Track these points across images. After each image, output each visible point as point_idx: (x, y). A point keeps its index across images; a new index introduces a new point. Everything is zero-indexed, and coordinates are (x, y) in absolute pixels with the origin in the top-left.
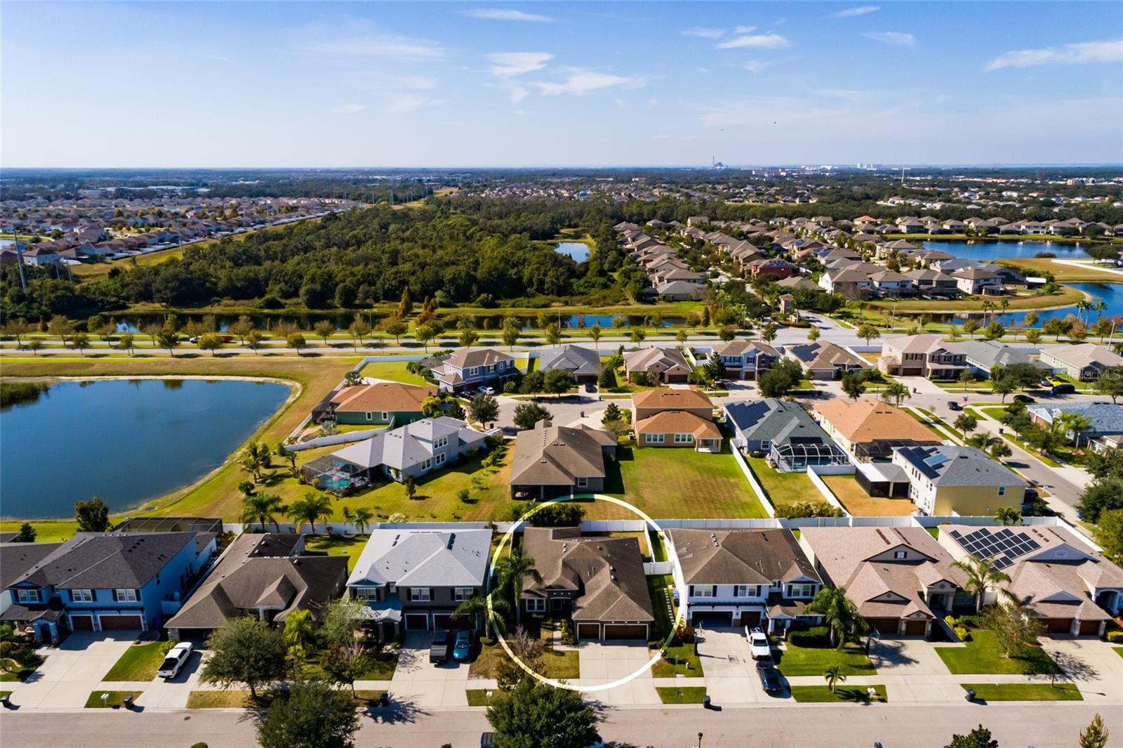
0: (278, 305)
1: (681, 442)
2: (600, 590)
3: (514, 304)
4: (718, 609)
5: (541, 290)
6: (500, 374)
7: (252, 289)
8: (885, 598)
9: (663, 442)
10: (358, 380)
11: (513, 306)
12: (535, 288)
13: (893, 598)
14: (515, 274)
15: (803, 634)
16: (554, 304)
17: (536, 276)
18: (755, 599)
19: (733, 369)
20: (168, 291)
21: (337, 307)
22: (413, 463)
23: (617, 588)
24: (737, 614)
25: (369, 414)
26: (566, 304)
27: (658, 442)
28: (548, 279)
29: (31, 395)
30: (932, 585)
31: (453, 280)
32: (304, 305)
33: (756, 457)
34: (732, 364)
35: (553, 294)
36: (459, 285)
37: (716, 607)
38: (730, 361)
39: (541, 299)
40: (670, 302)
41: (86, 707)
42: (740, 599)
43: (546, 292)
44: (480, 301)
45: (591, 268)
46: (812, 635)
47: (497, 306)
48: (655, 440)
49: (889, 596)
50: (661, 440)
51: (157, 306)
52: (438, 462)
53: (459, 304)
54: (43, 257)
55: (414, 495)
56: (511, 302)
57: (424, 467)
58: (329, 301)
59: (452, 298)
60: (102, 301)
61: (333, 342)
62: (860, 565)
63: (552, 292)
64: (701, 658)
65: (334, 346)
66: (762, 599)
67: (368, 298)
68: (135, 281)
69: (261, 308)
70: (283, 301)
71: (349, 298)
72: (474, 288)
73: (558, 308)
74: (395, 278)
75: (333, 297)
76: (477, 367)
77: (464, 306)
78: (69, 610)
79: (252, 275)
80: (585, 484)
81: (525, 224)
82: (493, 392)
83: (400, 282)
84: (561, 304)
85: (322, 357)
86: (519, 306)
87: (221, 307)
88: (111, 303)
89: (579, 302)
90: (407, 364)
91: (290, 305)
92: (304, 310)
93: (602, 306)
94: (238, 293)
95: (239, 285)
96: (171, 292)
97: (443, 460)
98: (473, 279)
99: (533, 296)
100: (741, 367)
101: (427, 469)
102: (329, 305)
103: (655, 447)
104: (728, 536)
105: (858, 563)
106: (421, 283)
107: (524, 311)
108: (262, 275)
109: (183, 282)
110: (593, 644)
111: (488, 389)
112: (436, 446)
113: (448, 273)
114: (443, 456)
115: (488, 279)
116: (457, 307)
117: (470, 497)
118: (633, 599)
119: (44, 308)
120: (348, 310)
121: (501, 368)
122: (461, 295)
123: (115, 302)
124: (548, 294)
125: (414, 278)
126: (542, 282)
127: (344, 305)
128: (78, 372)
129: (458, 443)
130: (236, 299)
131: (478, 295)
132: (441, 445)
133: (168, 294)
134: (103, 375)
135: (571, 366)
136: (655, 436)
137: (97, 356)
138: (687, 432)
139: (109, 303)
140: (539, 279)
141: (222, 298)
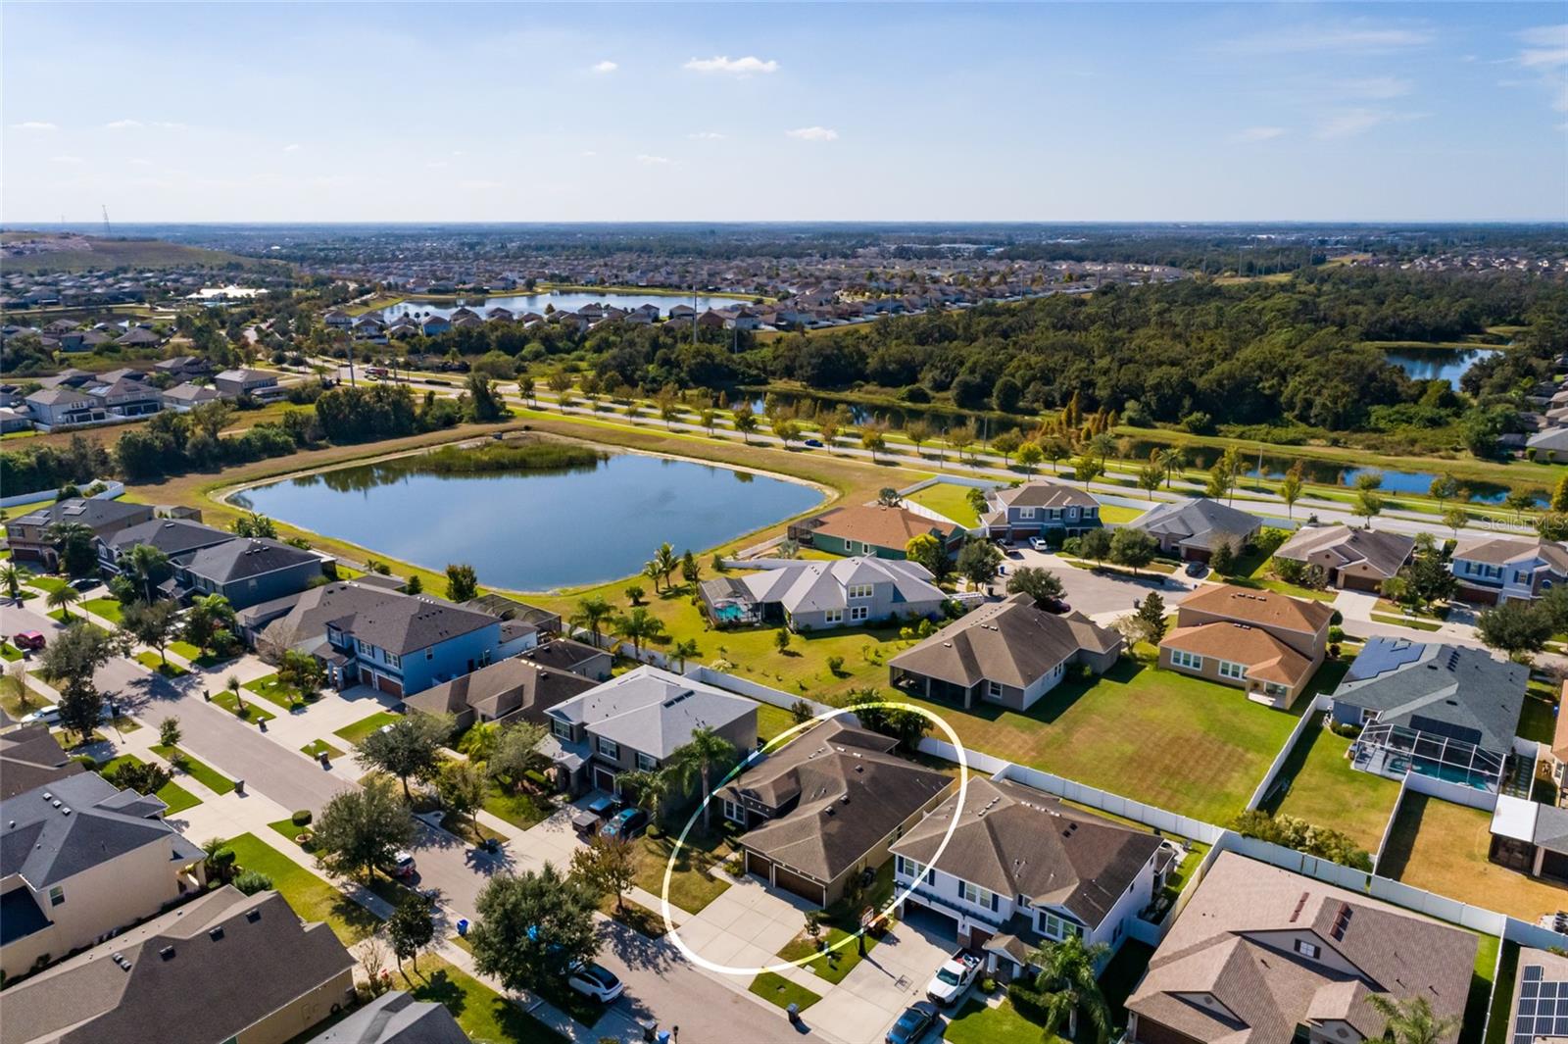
0: (925, 398)
1: (1230, 676)
2: (800, 818)
3: (1243, 432)
4: (935, 907)
5: (1303, 418)
6: (1068, 525)
7: (901, 374)
8: (1200, 1000)
9: (1200, 669)
10: (894, 500)
11: (1241, 436)
12: (1296, 412)
13: (1215, 1007)
14: (1270, 388)
15: (1027, 995)
16: (1312, 442)
17: (1301, 395)
18: (987, 912)
19: (1481, 588)
20: (809, 369)
21: (993, 409)
22: (814, 609)
23: (819, 824)
24: (965, 926)
25: (848, 543)
26: (1335, 443)
27: (1191, 667)
28: (1318, 401)
29: (588, 461)
30: (1321, 1021)
31: (1157, 387)
32: (952, 402)
33: (1339, 733)
34: (1483, 578)
35: (1324, 426)
36: (1164, 395)
37: (933, 903)
38: (1479, 573)
39: (1300, 429)
40: (1546, 463)
41: (302, 750)
42: (965, 903)
43: (1313, 421)
44: (1188, 423)
45: (1429, 392)
46: (1040, 1004)
47: (1214, 433)
48: (1187, 662)
49: (1209, 1001)
50: (1196, 665)
51: (796, 386)
52: (855, 617)
53: (1158, 424)
54: (742, 320)
55: (786, 649)
56: (1240, 429)
57: (830, 619)
58: (986, 400)
59: (1152, 413)
60: (743, 373)
61: (927, 451)
62: (1222, 935)
63: (1323, 422)
64: (864, 962)
65: (925, 456)
66: (998, 918)
67: (1037, 401)
68: (786, 353)
69: (903, 399)
70: (931, 393)
71: (1011, 398)
72: (1187, 403)
73: (1318, 449)
74: (1077, 377)
75: (990, 395)
76: (1033, 508)
77: (1165, 428)
78: (359, 660)
79: (908, 357)
80: (998, 693)
81: (1404, 313)
82: (1044, 547)
83: (1083, 382)
84: (1325, 442)
85: (897, 468)
86: (1249, 438)
87: (861, 394)
88: (752, 376)
89: (1357, 442)
90: (969, 490)
91: (939, 399)
92: (951, 408)
93: (1396, 455)
94: (887, 378)
95: (890, 368)
96: (813, 369)
97: (863, 616)
98: (1189, 388)
99: (1286, 424)
100: (1500, 586)
101: (834, 621)
102: (985, 404)
103: (1183, 674)
104: (1009, 808)
105: (1224, 930)
106: (1112, 387)
107: (1255, 446)
108: (919, 358)
109: (827, 358)
110: (758, 885)
111: (1039, 542)
112: (853, 595)
113: (1152, 377)
114: (864, 610)
115: (1213, 391)
116: (1156, 428)
117: (843, 668)
118: (826, 846)
119: (682, 375)
120: (1004, 414)
121: (1073, 516)
122: (1166, 411)
123: (755, 376)
124: (1314, 425)
125: (1104, 378)
126: (1309, 404)
127: (1003, 407)
128: (646, 445)
129: (891, 598)
130: (883, 385)
131: (1190, 413)
132: (861, 594)
133: (809, 371)
134: (665, 452)
135: (1180, 530)
136: (1187, 656)
137: (682, 432)
138: (1242, 661)
139: (750, 376)
140: (1306, 400)
141: (868, 382)
